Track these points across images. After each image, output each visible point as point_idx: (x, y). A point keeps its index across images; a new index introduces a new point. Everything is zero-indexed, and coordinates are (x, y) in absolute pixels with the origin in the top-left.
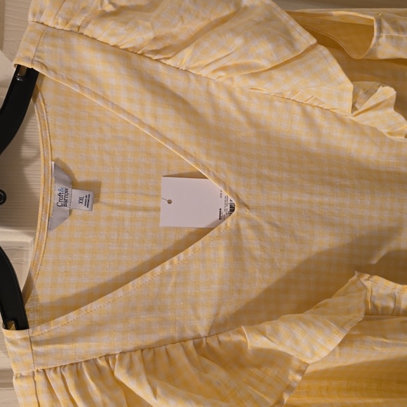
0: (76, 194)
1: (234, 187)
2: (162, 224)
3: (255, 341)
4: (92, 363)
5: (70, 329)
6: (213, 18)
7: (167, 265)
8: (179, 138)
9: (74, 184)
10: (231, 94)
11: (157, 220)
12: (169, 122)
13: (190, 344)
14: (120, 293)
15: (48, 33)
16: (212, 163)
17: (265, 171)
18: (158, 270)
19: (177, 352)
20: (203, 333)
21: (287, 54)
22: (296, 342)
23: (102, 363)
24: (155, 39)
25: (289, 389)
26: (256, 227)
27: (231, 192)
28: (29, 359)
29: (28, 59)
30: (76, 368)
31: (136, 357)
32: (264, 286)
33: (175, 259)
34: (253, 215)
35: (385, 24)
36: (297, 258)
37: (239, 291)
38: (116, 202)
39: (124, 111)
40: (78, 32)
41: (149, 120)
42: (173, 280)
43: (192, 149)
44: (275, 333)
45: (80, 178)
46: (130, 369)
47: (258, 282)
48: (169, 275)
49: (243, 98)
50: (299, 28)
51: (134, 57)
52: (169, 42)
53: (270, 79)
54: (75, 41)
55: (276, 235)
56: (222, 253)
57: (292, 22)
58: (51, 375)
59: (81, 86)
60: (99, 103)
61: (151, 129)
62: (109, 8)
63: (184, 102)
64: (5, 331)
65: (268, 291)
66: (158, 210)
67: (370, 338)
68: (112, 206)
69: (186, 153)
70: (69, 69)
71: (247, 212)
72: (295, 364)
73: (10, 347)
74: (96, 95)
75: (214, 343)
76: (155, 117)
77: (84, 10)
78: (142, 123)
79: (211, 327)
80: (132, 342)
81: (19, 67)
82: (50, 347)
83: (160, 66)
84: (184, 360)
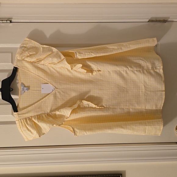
0: (25, 88)
1: (54, 85)
2: (42, 93)
3: (58, 113)
4: (29, 118)
5: (25, 112)
6: (48, 54)
7: (42, 100)
8: (43, 77)
9: (25, 87)
10: (53, 68)
11: (41, 92)
12: (41, 74)
13: (46, 114)
14: (33, 105)
15: (19, 61)
16: (50, 81)
17: (61, 82)
18: (40, 101)
19: (44, 115)
20: (49, 112)
21: (60, 60)
22: (64, 112)
23: (30, 118)
24: (37, 59)
25: (64, 121)
26: (59, 92)
27: (54, 86)
28: (18, 117)
29: (15, 65)
30: (26, 119)
31: (36, 116)
32: (62, 103)
33: (43, 99)
34: (58, 90)
35: (77, 53)
36: (68, 98)
37: (56, 104)
38: (33, 89)
39: (32, 73)
40: (24, 60)
41: (37, 74)
42: (43, 103)
43: (46, 78)
44: (61, 111)
45: (26, 85)
46: (35, 118)
47: (60, 103)
48: (42, 102)
49: (55, 68)
50: (62, 55)
51: (34, 63)
52: (40, 60)
53: (57, 65)
54: (23, 61)
55: (63, 93)
56: (52, 97)
57: (61, 54)
58: (22, 120)
59: (25, 69)
60: (28, 72)
61: (38, 75)
62: (29, 55)
63: (44, 70)
64: (14, 113)
65: (62, 104)
66: (41, 90)
67: (81, 112)
68: (32, 90)
69: (44, 79)
70: (22, 66)
71: (57, 90)
72: (66, 117)
73: (15, 116)
74: (27, 70)
75: (50, 114)
76: (38, 73)
77: (24, 56)
78: (36, 75)
79: (50, 111)
80: (36, 114)
81: (14, 67)
82: (21, 115)
83: (38, 64)
84: (45, 117)
